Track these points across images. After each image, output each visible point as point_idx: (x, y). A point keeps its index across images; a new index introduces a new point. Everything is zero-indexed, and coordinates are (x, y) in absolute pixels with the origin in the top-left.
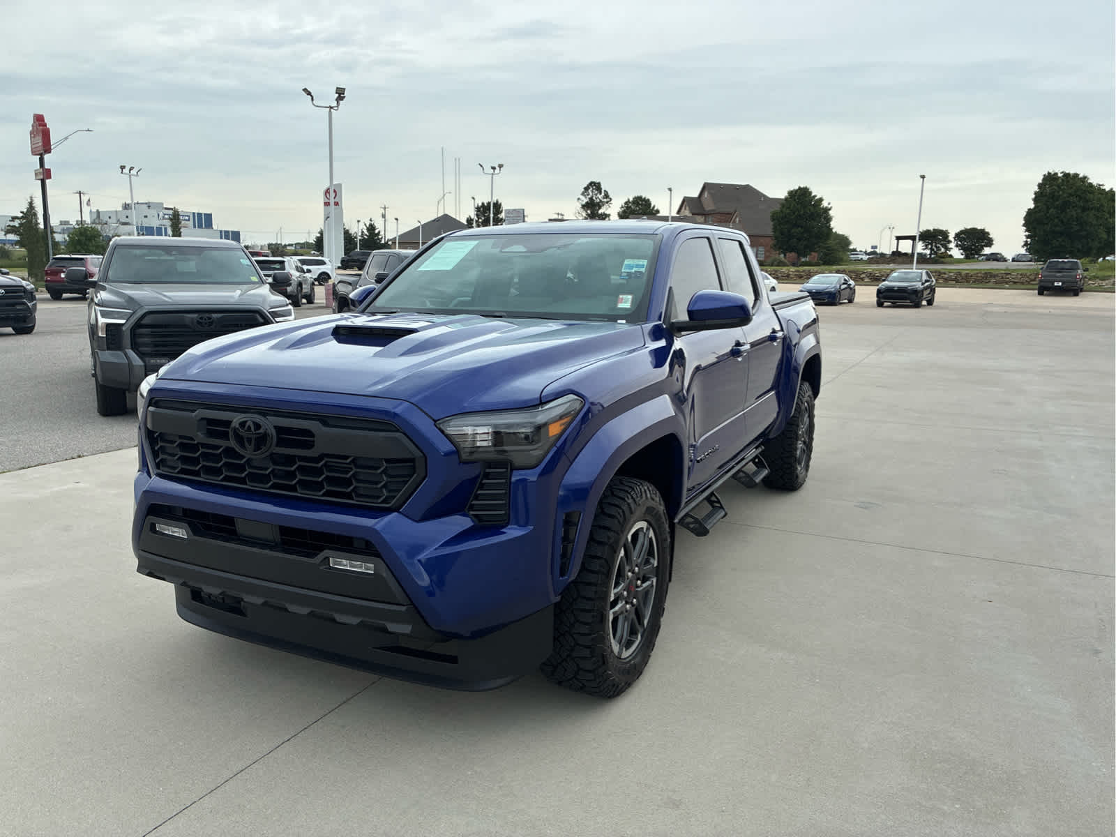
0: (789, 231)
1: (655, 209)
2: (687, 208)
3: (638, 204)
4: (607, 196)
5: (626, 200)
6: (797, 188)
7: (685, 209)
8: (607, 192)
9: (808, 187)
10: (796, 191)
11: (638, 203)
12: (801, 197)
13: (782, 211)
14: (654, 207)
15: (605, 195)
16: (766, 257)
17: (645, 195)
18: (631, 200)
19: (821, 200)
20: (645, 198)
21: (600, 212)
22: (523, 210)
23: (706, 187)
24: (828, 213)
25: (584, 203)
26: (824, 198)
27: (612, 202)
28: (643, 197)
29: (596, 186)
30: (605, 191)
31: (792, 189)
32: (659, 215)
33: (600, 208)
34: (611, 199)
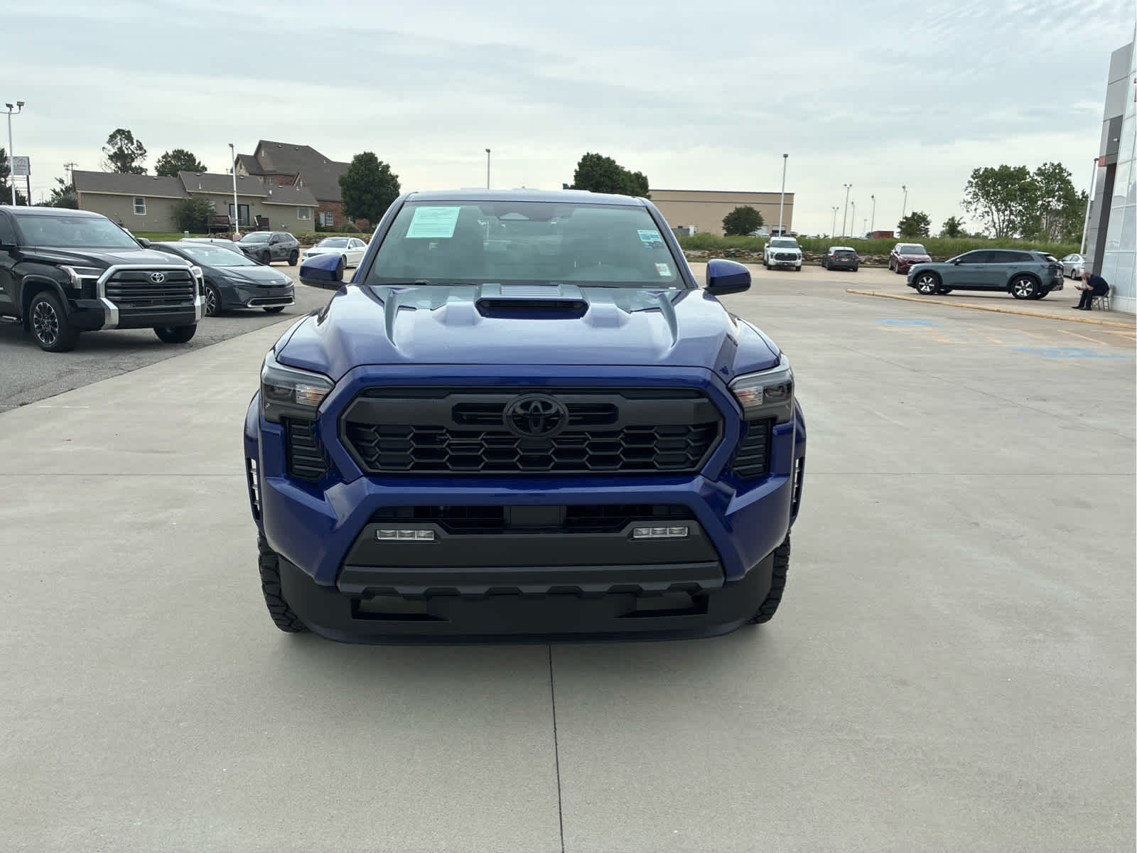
0: (360, 198)
1: (201, 165)
2: (243, 167)
3: (179, 159)
4: (140, 147)
5: (165, 153)
6: (362, 153)
7: (241, 168)
8: (140, 143)
9: (373, 152)
10: (362, 156)
11: (180, 157)
12: (367, 162)
13: (350, 177)
14: (199, 163)
15: (138, 146)
16: (336, 223)
17: (187, 149)
18: (170, 153)
19: (388, 167)
20: (187, 153)
21: (134, 164)
22: (28, 158)
23: (262, 145)
24: (396, 181)
25: (111, 153)
26: (390, 165)
27: (146, 154)
28: (185, 151)
29: (127, 135)
30: (137, 141)
31: (358, 154)
32: (206, 172)
33: (133, 160)
34: (145, 151)
